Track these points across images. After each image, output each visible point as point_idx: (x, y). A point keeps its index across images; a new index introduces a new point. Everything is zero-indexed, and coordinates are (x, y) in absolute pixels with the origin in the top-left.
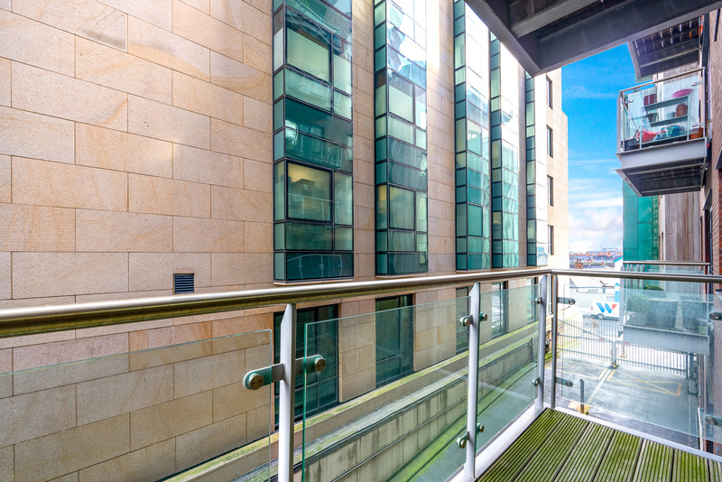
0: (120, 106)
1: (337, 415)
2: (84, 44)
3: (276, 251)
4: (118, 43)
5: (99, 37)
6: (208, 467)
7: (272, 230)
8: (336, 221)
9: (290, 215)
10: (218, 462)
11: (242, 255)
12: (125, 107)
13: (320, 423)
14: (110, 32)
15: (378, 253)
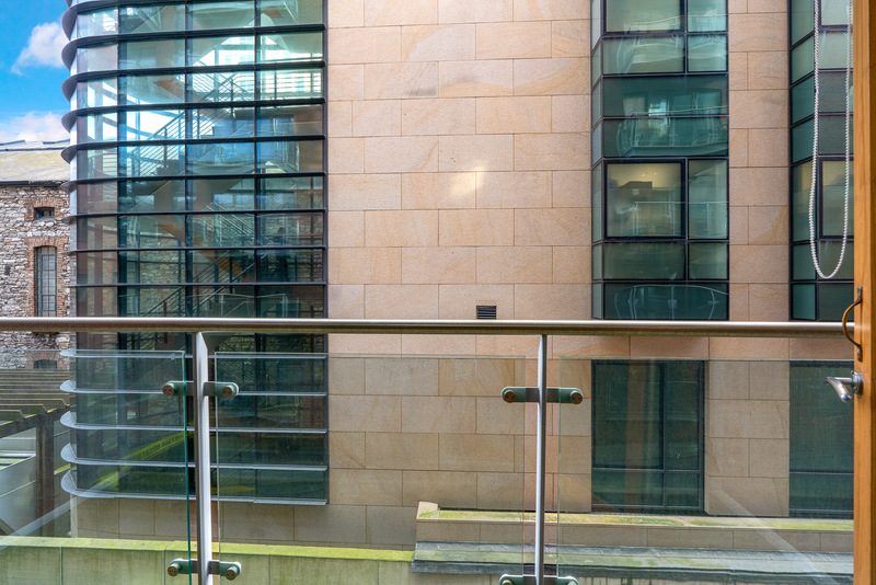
0: (432, 149)
1: (690, 529)
2: (407, 104)
3: (594, 282)
4: (431, 92)
5: (417, 93)
6: (503, 517)
7: (590, 254)
8: (693, 234)
9: (610, 234)
10: (515, 516)
11: (549, 286)
12: (436, 149)
13: (657, 528)
14: (425, 86)
15: (794, 283)
